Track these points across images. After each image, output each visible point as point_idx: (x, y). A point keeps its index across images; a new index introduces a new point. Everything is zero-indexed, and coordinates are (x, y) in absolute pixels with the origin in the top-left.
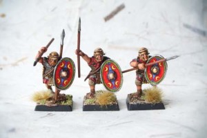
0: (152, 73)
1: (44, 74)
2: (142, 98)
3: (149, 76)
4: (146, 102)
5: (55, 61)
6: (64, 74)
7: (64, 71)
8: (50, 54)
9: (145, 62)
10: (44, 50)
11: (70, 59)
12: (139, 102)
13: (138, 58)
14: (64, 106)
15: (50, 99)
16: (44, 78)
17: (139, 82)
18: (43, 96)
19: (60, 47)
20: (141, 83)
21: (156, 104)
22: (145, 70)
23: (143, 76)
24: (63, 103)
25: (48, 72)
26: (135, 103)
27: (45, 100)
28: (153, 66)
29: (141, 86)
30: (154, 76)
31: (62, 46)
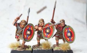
0: (46, 32)
1: (16, 33)
2: (40, 47)
3: (44, 34)
4: (43, 49)
5: (24, 25)
6: (29, 33)
7: (29, 31)
8: (22, 21)
9: (42, 27)
10: (18, 19)
11: (32, 24)
12: (38, 49)
13: (39, 24)
14: (27, 51)
15: (19, 47)
16: (16, 35)
17: (39, 38)
18: (16, 45)
19: (27, 17)
20: (40, 39)
21: (48, 50)
22: (42, 31)
23: (41, 35)
24: (27, 49)
25: (19, 31)
26: (36, 50)
27: (17, 47)
28: (47, 28)
29: (40, 40)
30: (47, 34)
31: (28, 17)
